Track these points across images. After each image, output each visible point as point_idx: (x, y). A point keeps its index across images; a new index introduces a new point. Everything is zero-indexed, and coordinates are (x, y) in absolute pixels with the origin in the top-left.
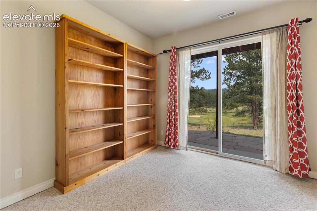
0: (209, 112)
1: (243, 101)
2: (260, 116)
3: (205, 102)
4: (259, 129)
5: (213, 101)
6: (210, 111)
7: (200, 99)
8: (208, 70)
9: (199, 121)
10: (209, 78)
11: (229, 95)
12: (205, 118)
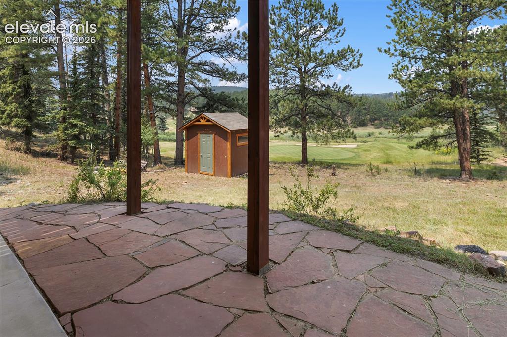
0: (379, 136)
1: (435, 114)
2: (476, 147)
3: (371, 118)
4: (473, 180)
5: (386, 116)
6: (380, 134)
7: (359, 112)
8: (359, 50)
9: (353, 154)
10: (359, 65)
11: (405, 102)
12: (366, 148)
